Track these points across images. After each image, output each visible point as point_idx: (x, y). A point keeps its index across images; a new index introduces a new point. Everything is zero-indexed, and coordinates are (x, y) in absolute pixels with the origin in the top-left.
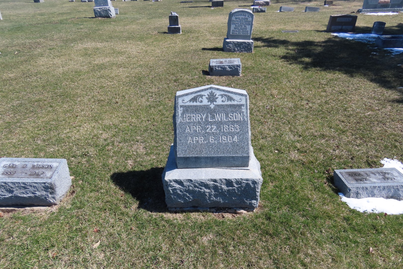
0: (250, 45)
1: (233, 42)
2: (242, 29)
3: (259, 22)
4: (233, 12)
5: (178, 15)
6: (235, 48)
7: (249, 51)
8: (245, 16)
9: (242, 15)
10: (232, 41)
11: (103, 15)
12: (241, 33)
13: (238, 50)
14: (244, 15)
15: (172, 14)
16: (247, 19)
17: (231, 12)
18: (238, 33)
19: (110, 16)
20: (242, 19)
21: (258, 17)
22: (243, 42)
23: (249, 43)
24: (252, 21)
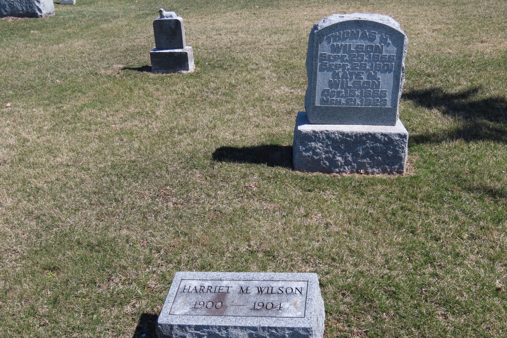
0: (395, 146)
1: (328, 135)
2: (360, 88)
3: (439, 27)
4: (323, 25)
5: (180, 19)
6: (335, 154)
7: (391, 164)
8: (372, 39)
9: (356, 39)
10: (321, 132)
11: (19, 11)
12: (358, 101)
13: (347, 163)
14: (364, 37)
15: (162, 16)
16: (378, 50)
17: (316, 27)
18: (343, 101)
19: (37, 12)
20: (358, 52)
21: (437, 7)
22: (366, 135)
23: (390, 139)
24: (400, 58)
